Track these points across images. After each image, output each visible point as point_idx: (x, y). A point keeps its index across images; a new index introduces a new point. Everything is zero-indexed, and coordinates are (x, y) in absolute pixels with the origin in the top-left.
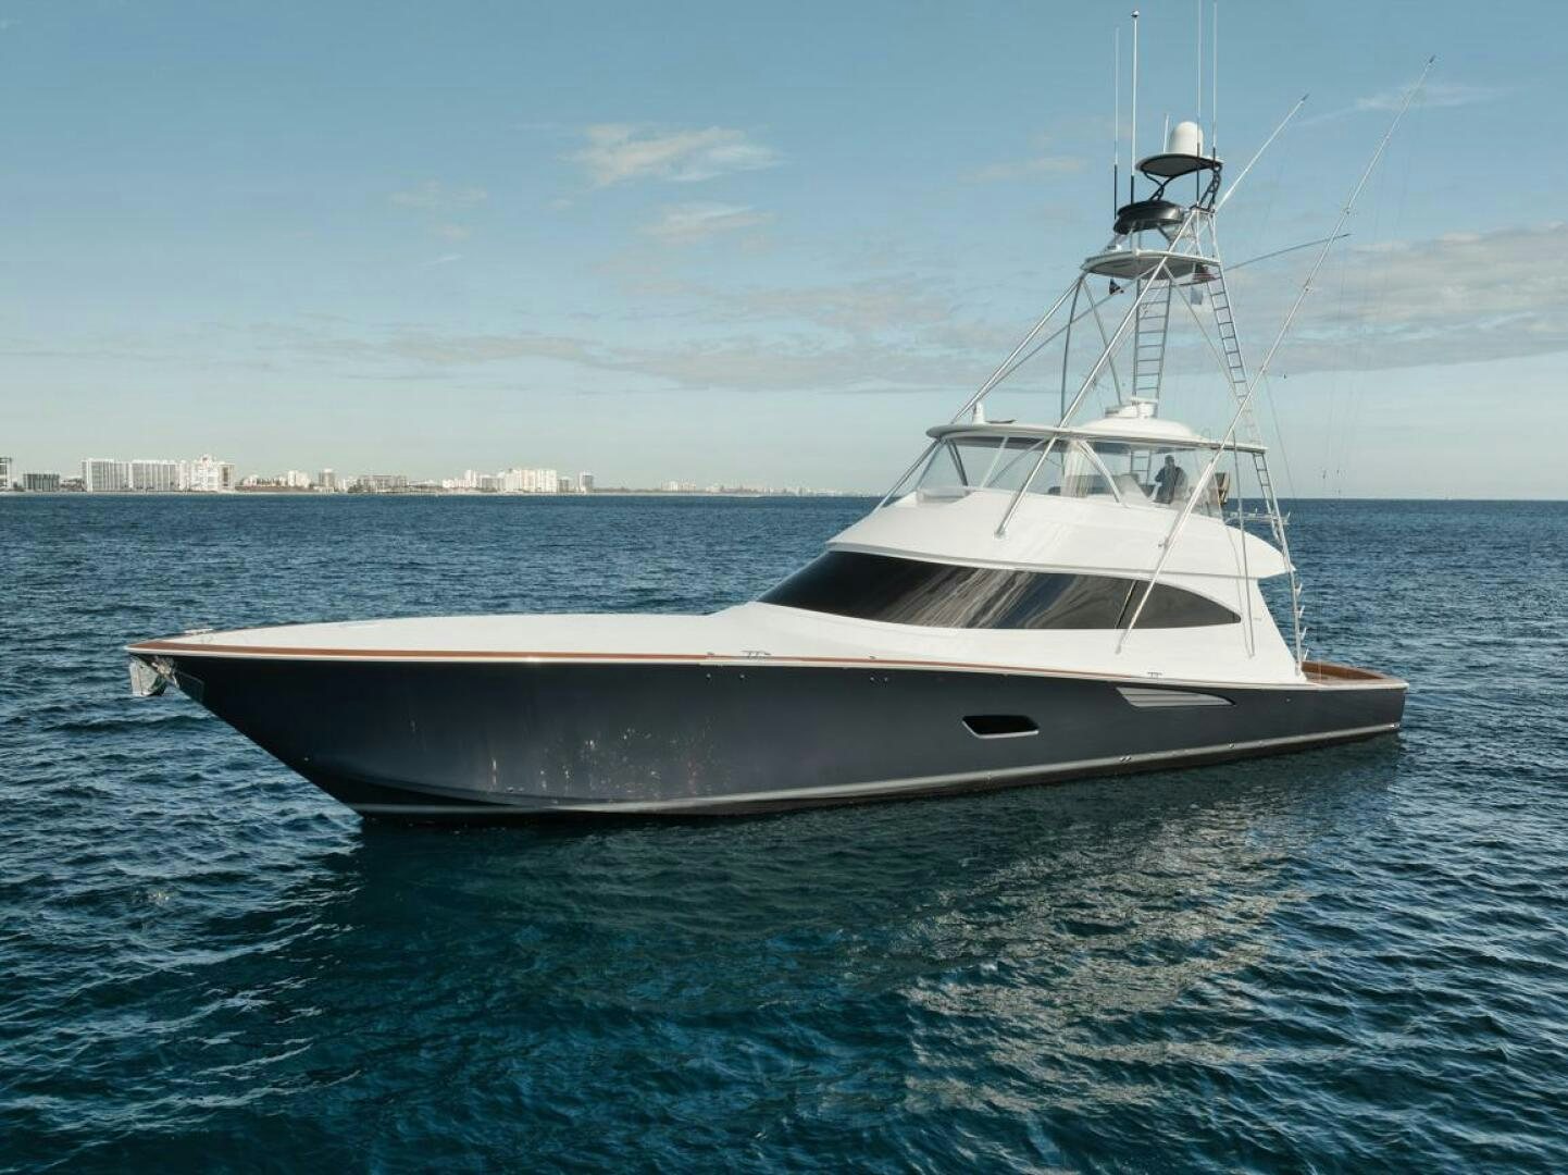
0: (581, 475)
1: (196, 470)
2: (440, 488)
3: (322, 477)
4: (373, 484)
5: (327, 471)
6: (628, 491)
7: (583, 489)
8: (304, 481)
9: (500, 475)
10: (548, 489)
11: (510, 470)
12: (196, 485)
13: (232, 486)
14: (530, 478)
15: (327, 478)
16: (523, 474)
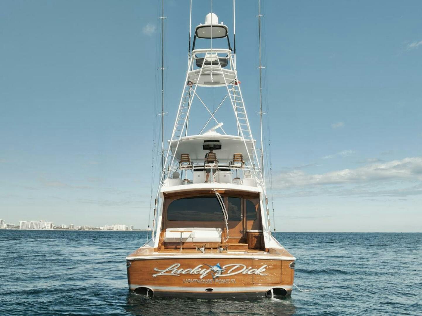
0: (131, 226)
1: (45, 224)
2: (100, 229)
3: (70, 226)
4: (85, 228)
5: (72, 224)
6: (141, 230)
7: (131, 229)
8: (65, 227)
9: (113, 226)
10: (123, 229)
11: (115, 225)
12: (44, 228)
13: (53, 228)
14: (119, 227)
15: (72, 227)
16: (118, 226)
